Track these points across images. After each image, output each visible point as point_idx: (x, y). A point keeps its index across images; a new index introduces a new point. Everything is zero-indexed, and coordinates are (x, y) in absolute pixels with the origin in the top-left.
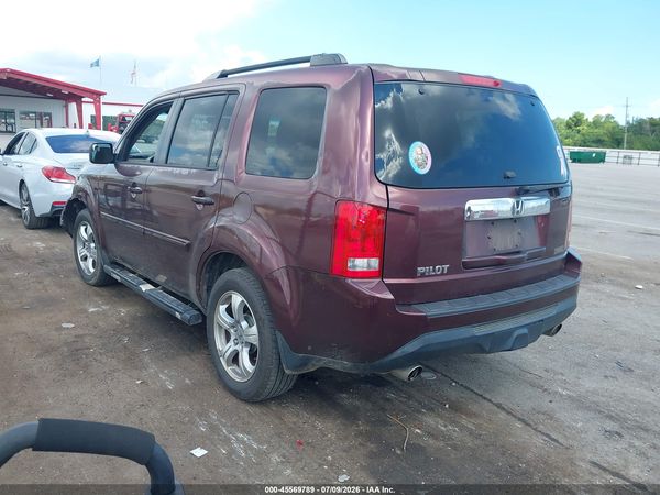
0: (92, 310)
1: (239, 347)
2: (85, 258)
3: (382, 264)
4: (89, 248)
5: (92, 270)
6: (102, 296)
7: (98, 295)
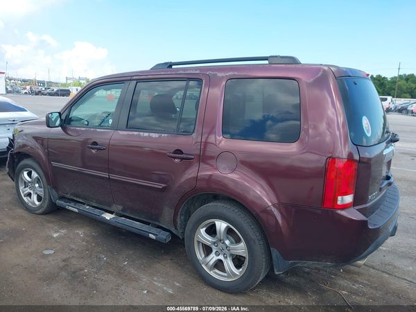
0: (55, 235)
1: (221, 257)
2: (29, 195)
3: (355, 198)
4: (33, 188)
5: (37, 203)
6: (52, 222)
7: (49, 222)
